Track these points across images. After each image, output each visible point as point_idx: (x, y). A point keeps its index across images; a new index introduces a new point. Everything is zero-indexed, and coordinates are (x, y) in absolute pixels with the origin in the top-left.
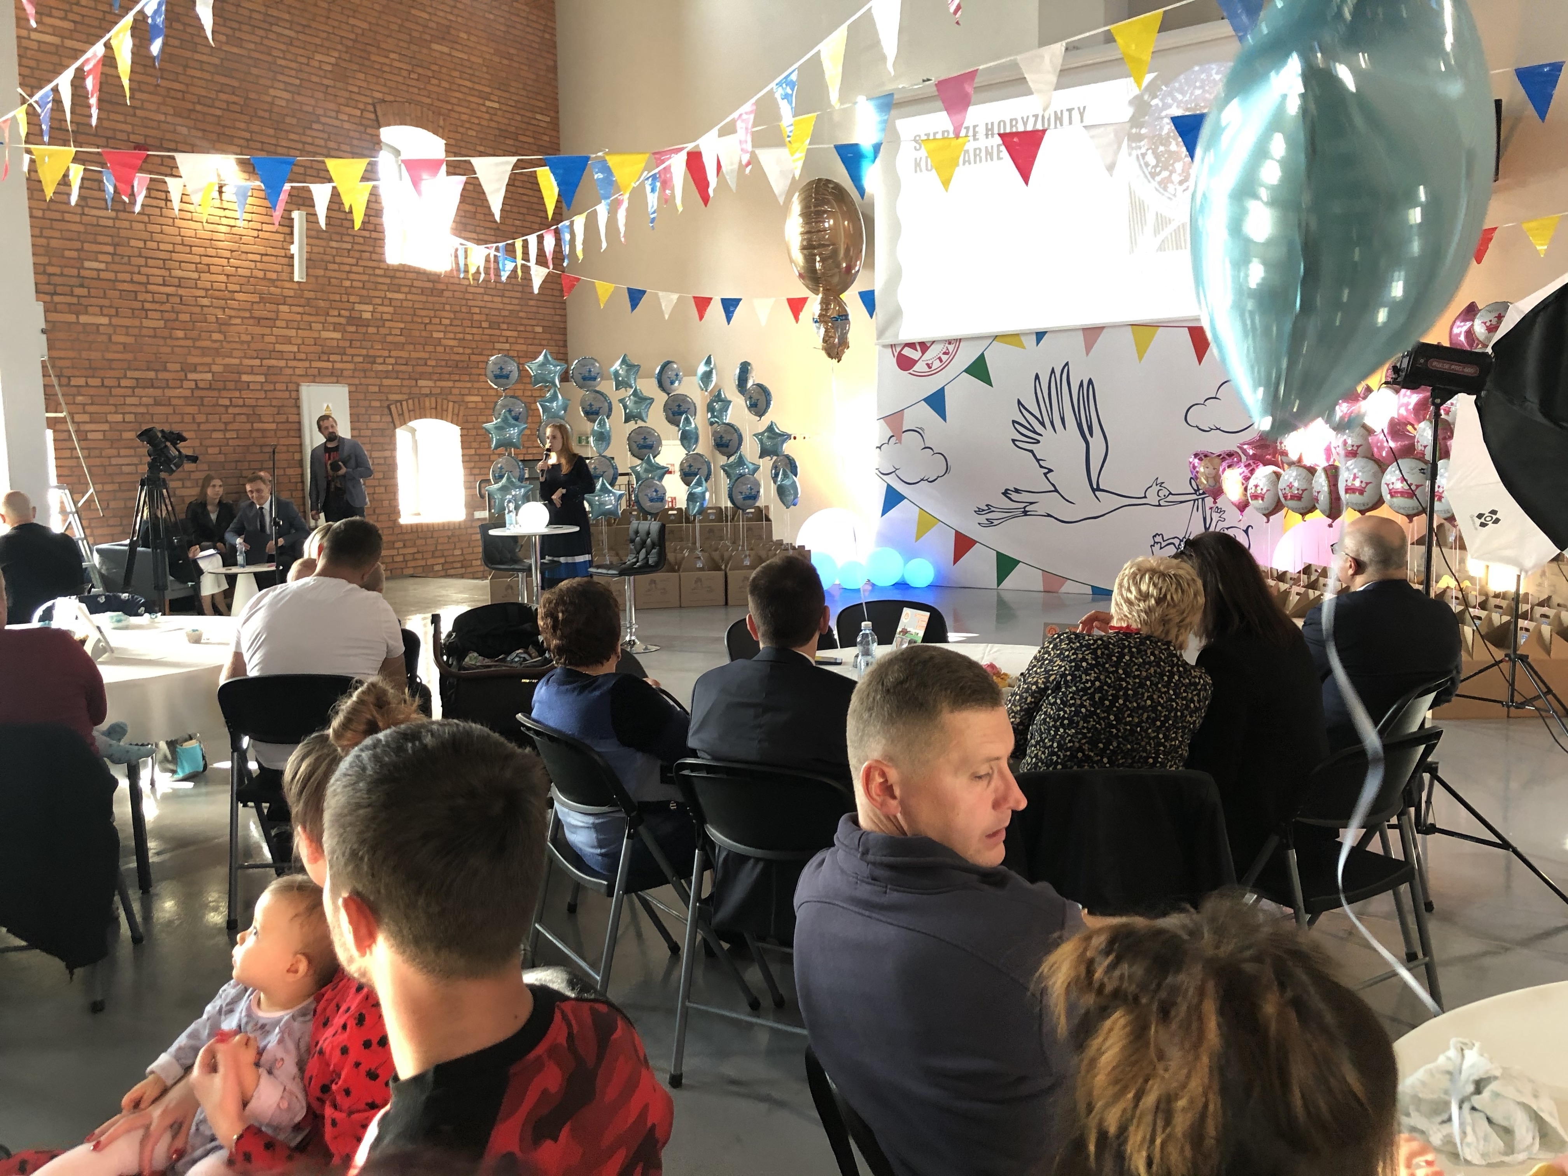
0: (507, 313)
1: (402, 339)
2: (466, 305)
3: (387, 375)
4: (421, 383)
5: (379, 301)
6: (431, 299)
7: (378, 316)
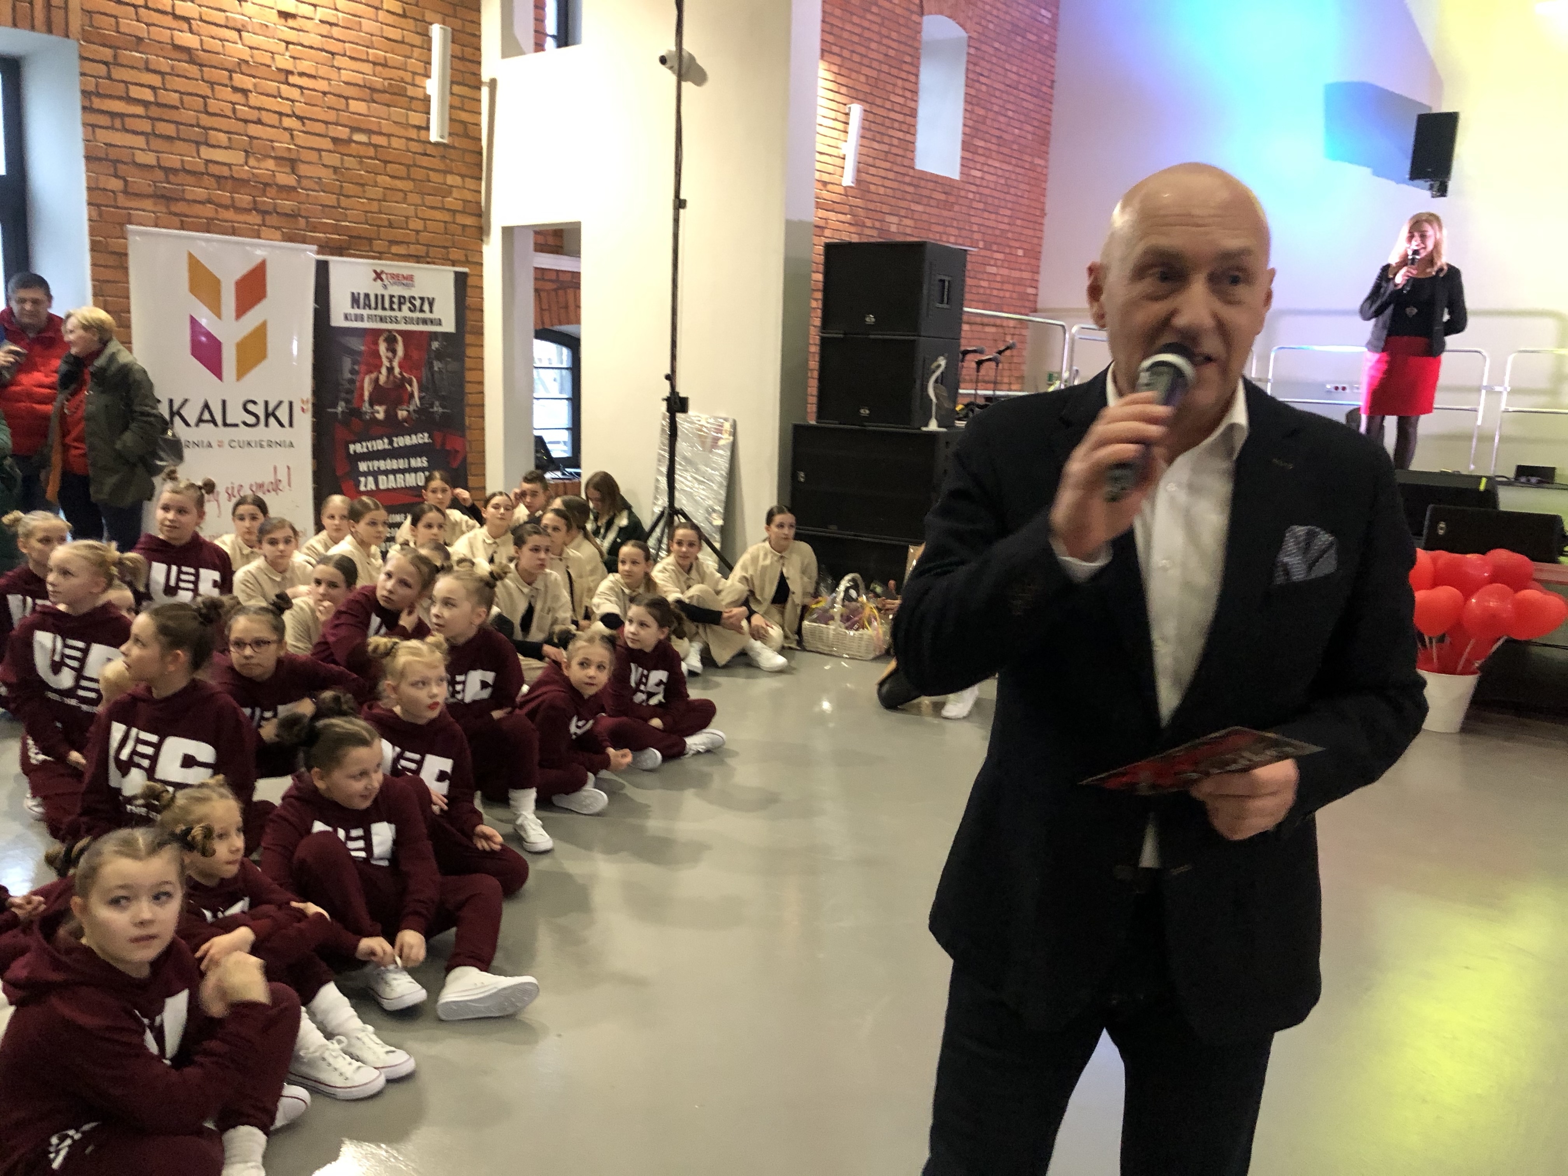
0: (997, 232)
5: (903, 212)
6: (945, 213)
7: (901, 229)
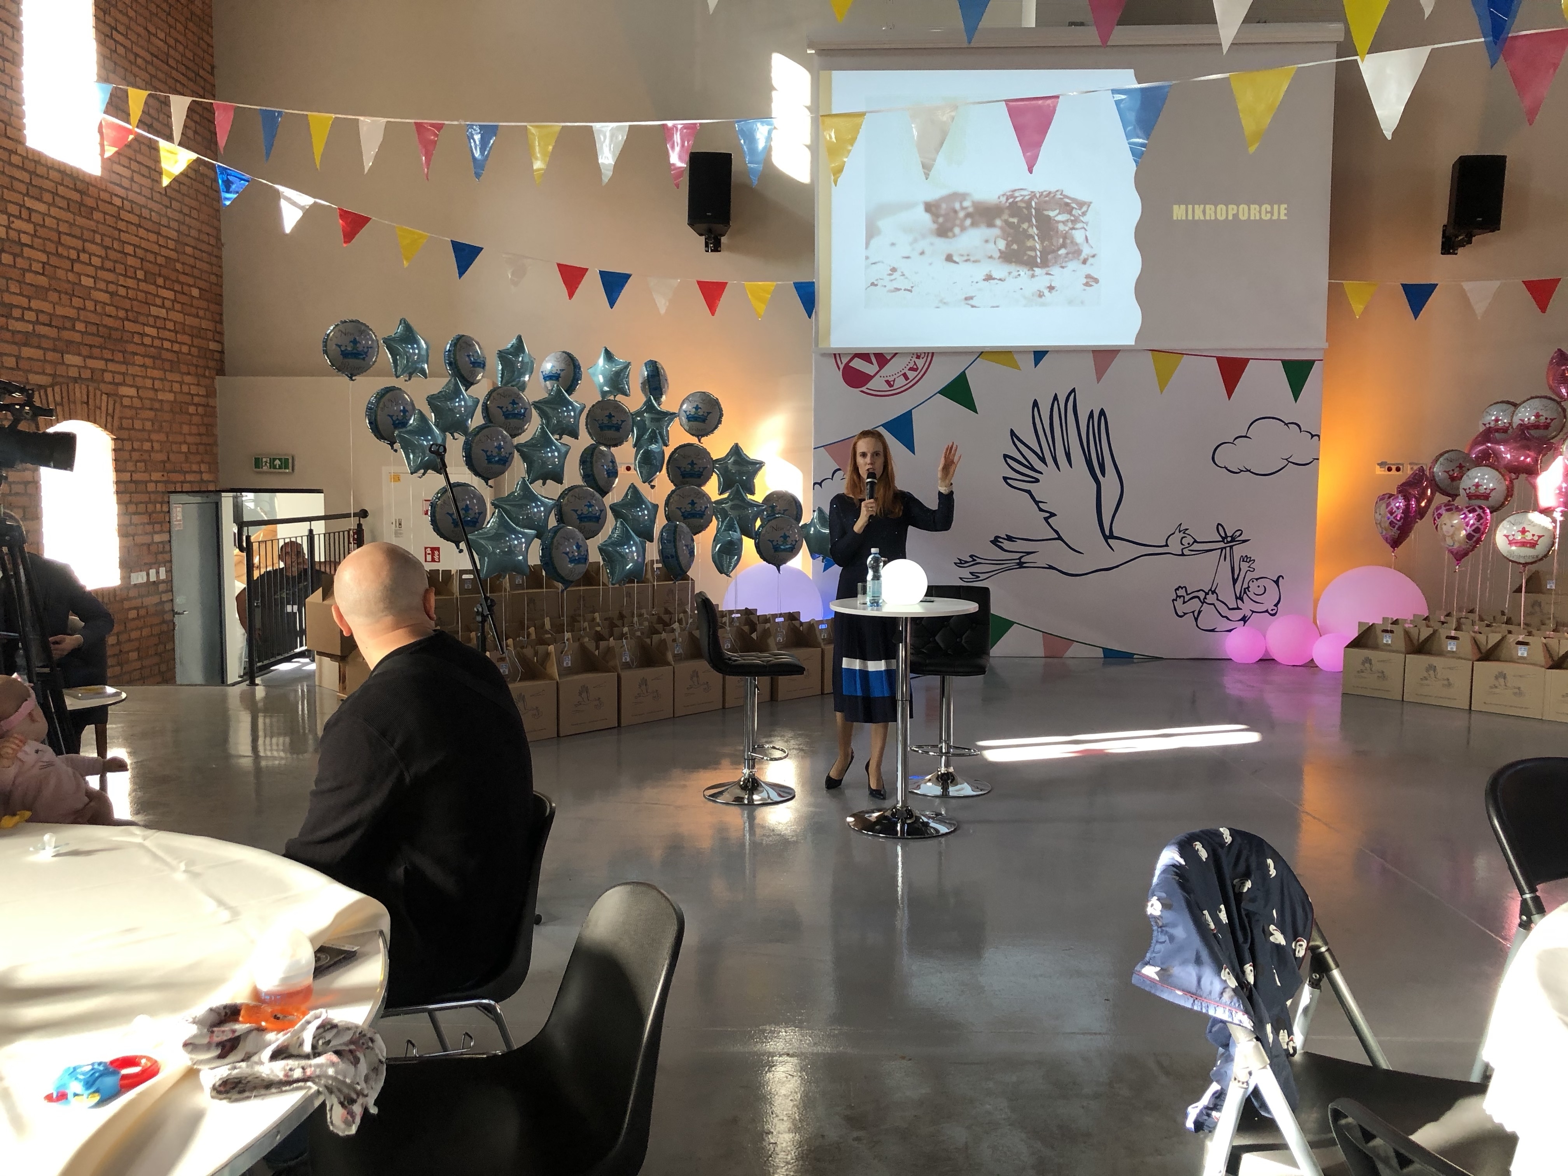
1: (43, 281)
2: (120, 240)
3: (26, 340)
4: (69, 359)
5: (16, 211)
